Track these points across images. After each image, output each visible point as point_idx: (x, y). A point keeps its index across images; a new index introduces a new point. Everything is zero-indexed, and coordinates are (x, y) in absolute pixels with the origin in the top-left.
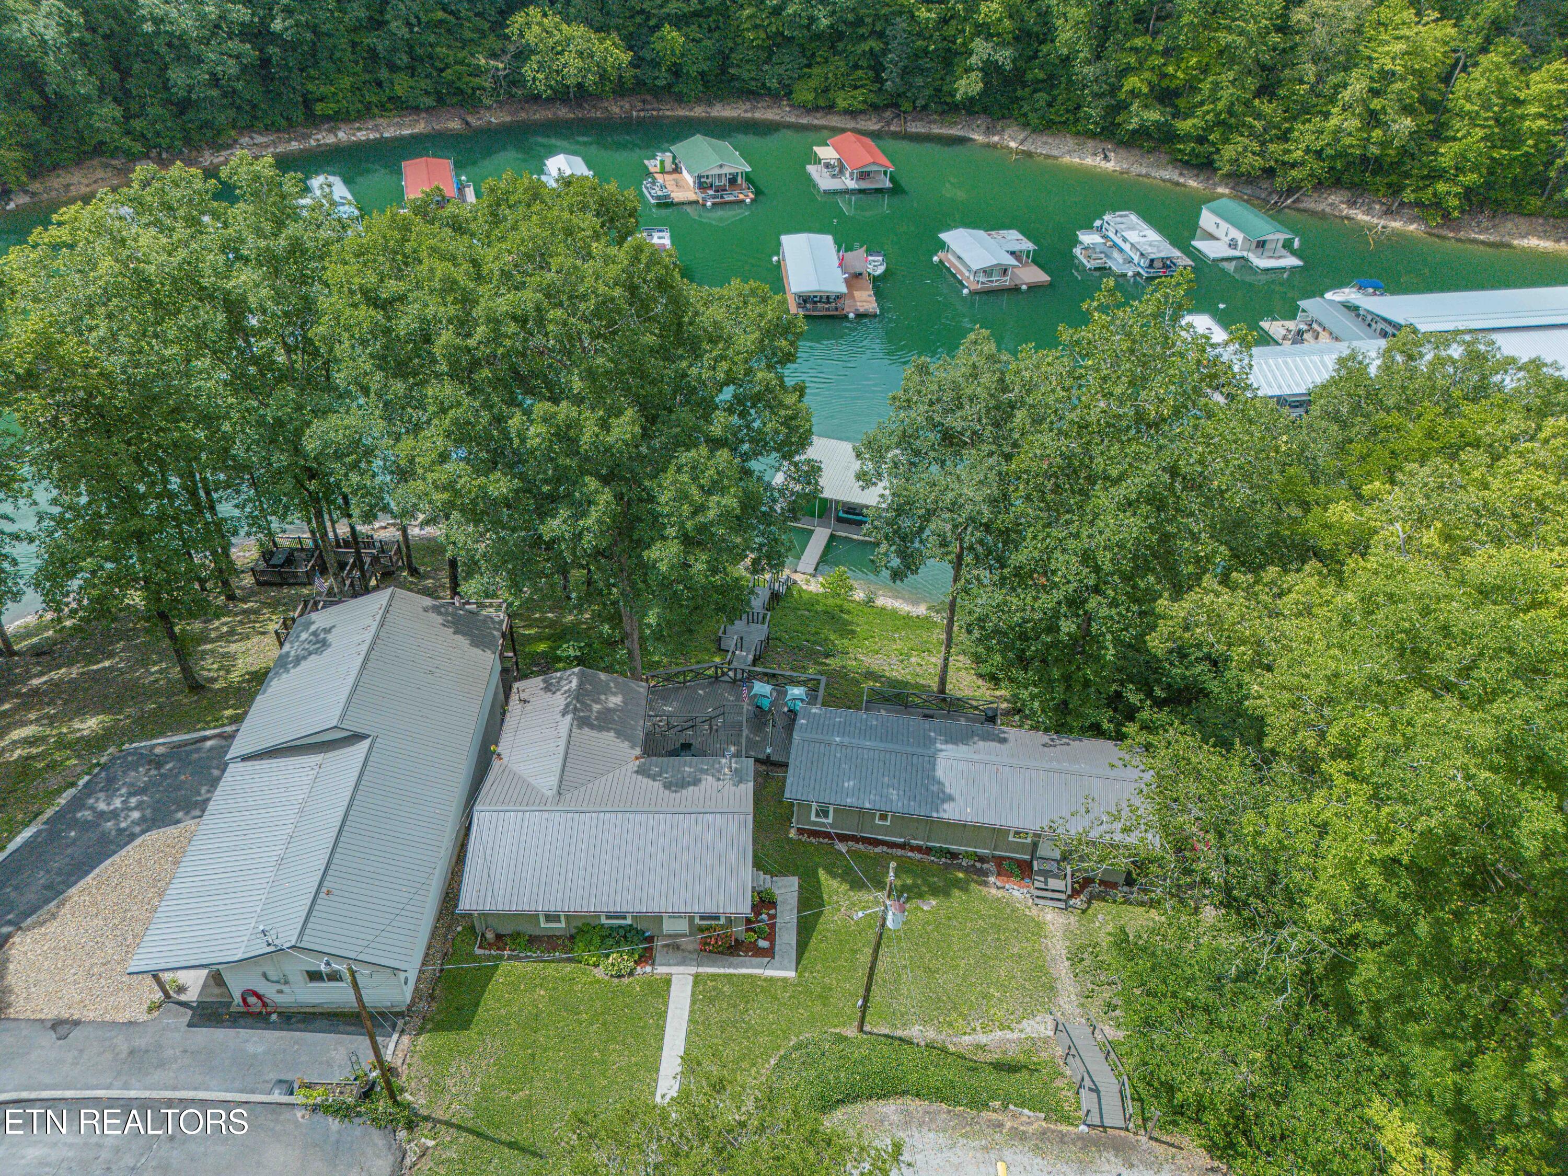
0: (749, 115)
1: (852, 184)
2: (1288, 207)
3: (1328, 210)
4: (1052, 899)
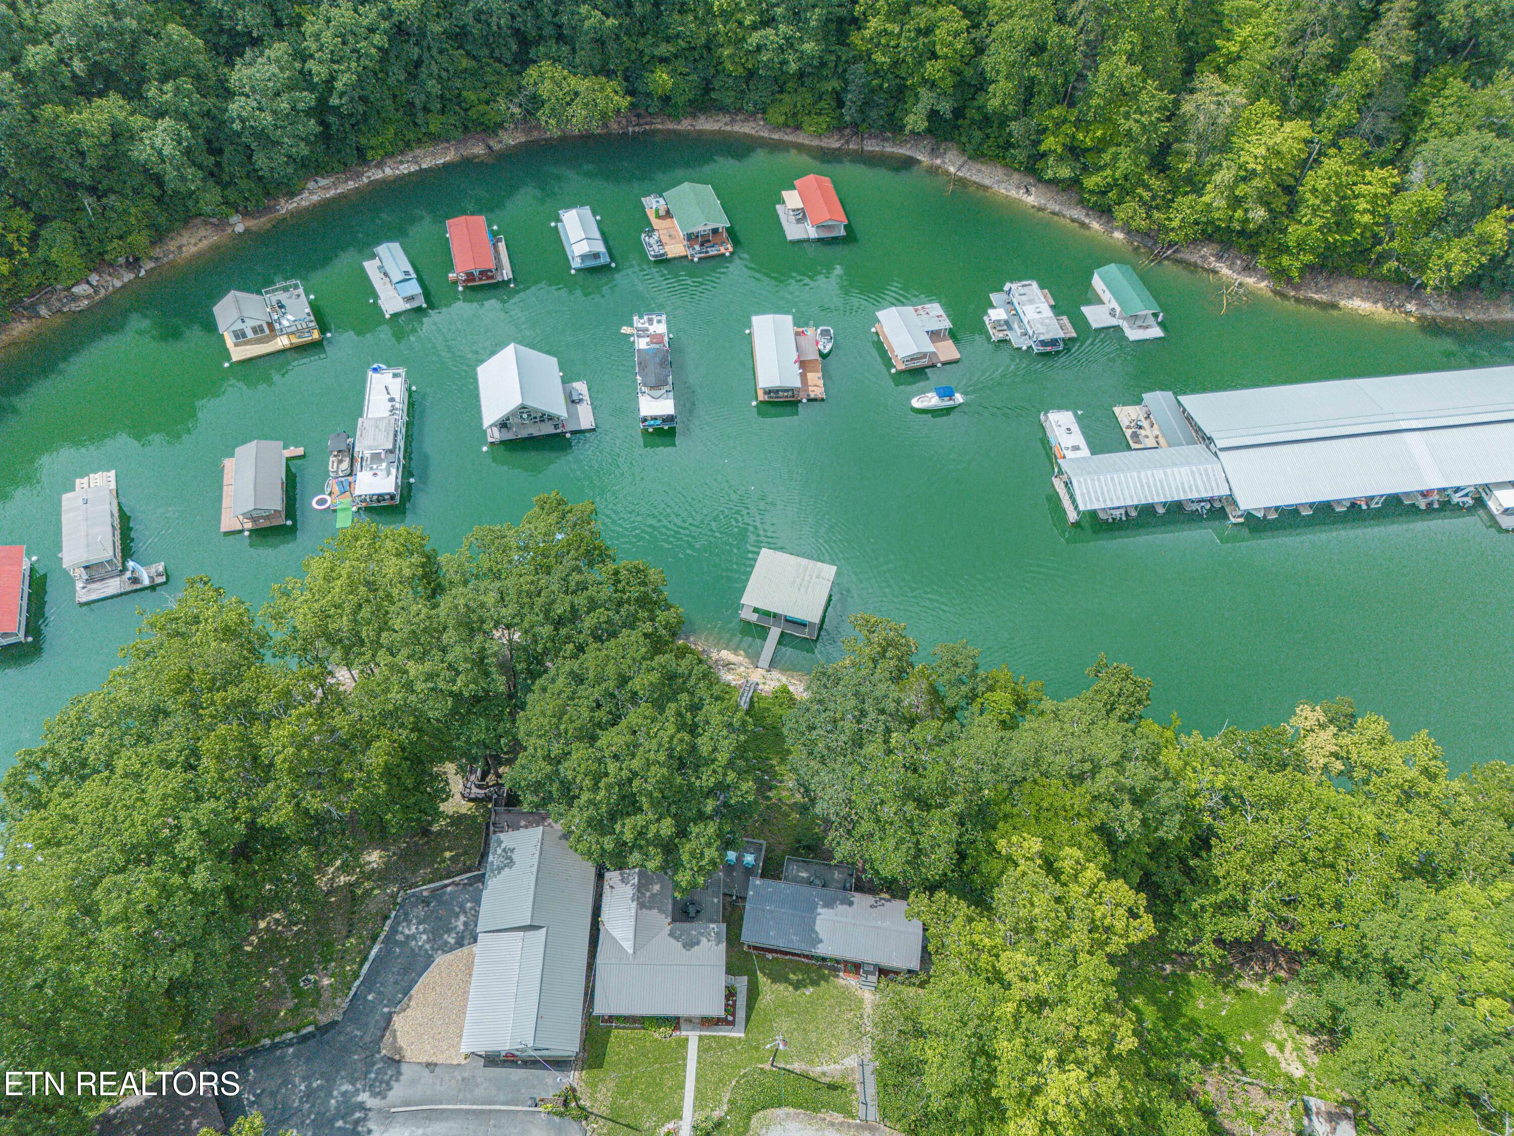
0: (728, 128)
1: (813, 233)
2: (1167, 258)
3: (1199, 262)
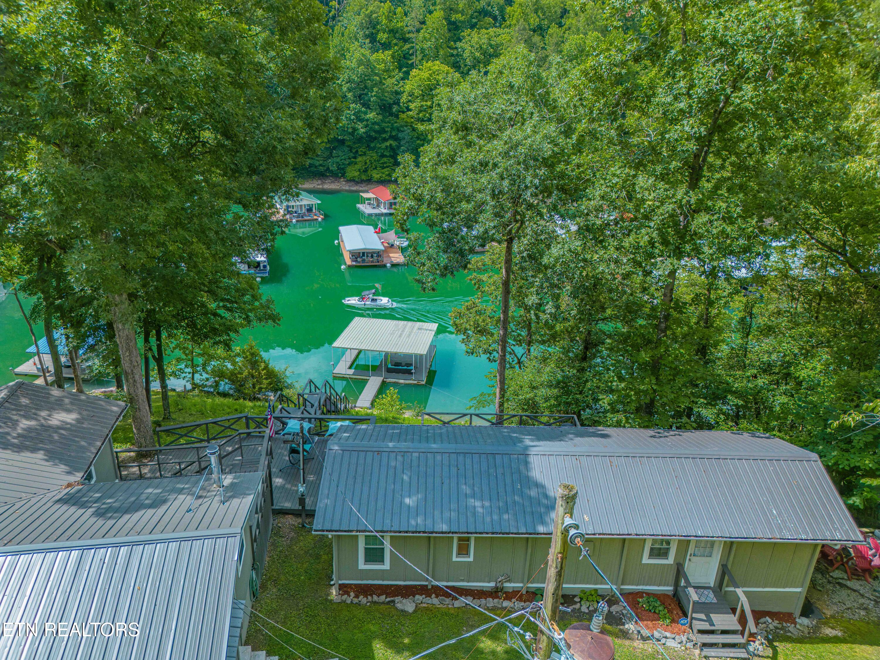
0: (321, 186)
1: (385, 211)
4: (725, 646)
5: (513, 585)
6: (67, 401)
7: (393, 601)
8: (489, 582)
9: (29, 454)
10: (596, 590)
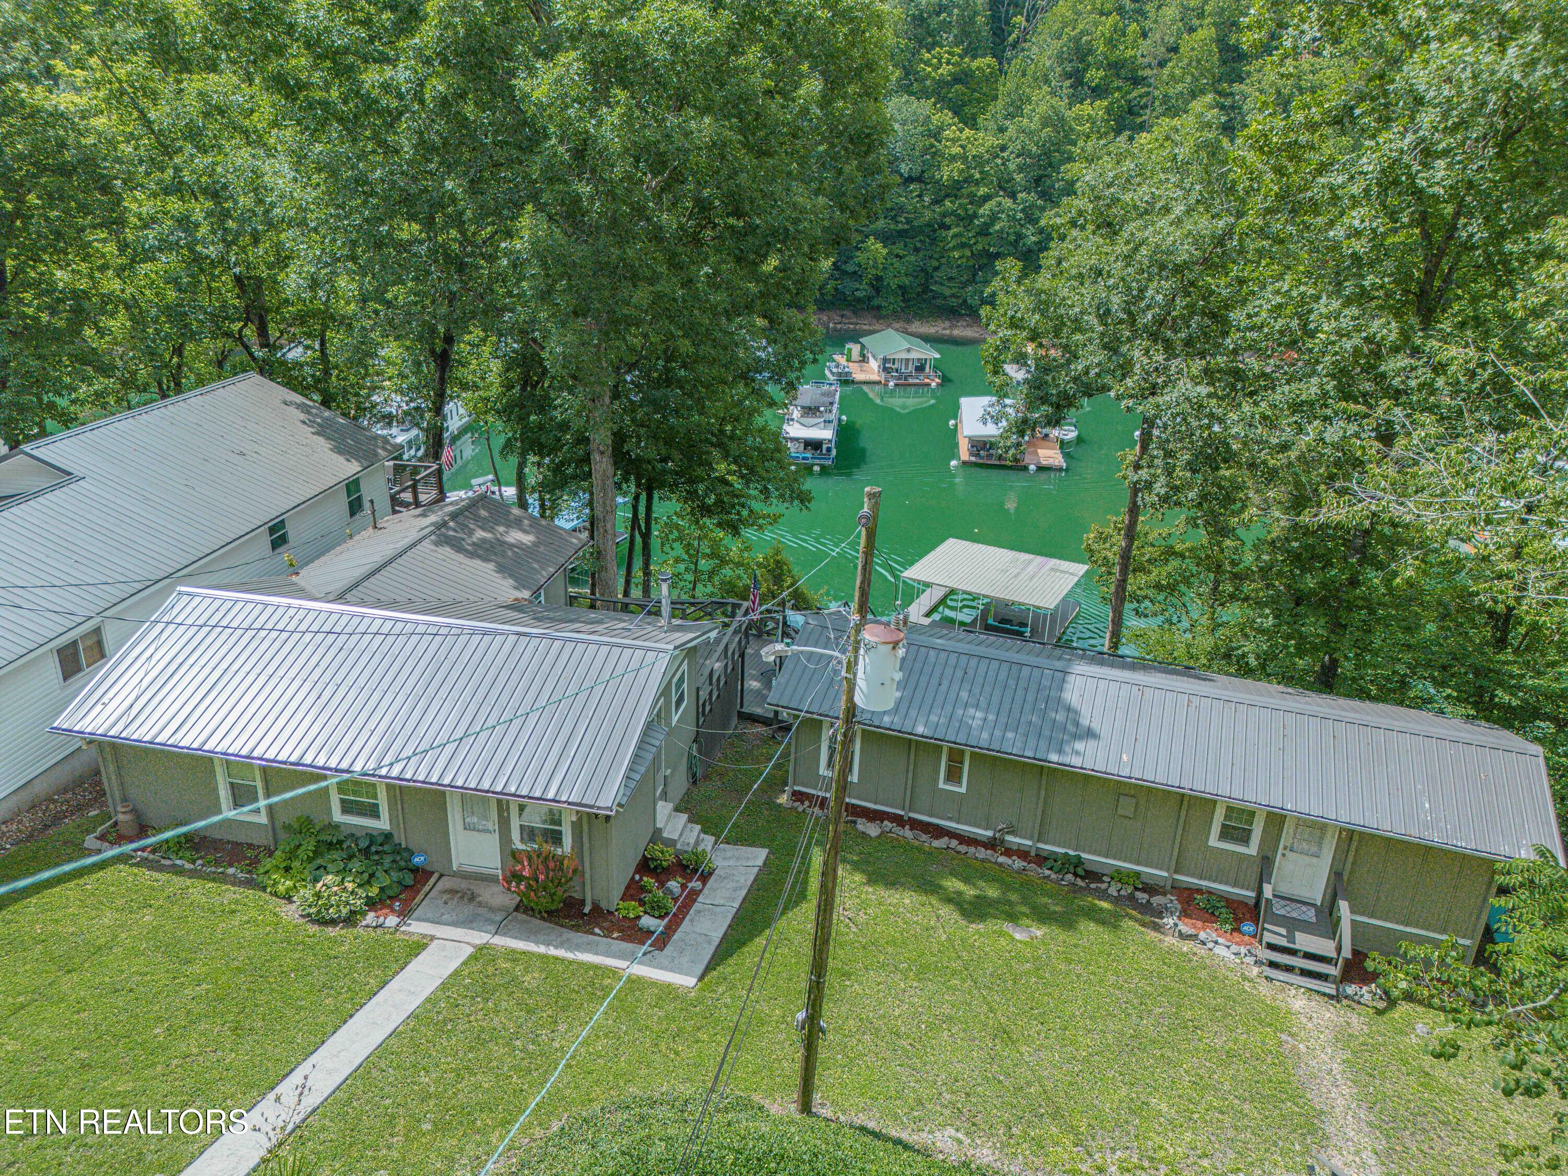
4: (1305, 973)
5: (1017, 840)
6: (526, 522)
7: (855, 822)
8: (986, 829)
9: (479, 562)
10: (1138, 874)
